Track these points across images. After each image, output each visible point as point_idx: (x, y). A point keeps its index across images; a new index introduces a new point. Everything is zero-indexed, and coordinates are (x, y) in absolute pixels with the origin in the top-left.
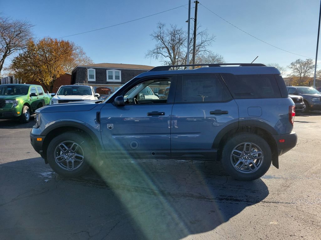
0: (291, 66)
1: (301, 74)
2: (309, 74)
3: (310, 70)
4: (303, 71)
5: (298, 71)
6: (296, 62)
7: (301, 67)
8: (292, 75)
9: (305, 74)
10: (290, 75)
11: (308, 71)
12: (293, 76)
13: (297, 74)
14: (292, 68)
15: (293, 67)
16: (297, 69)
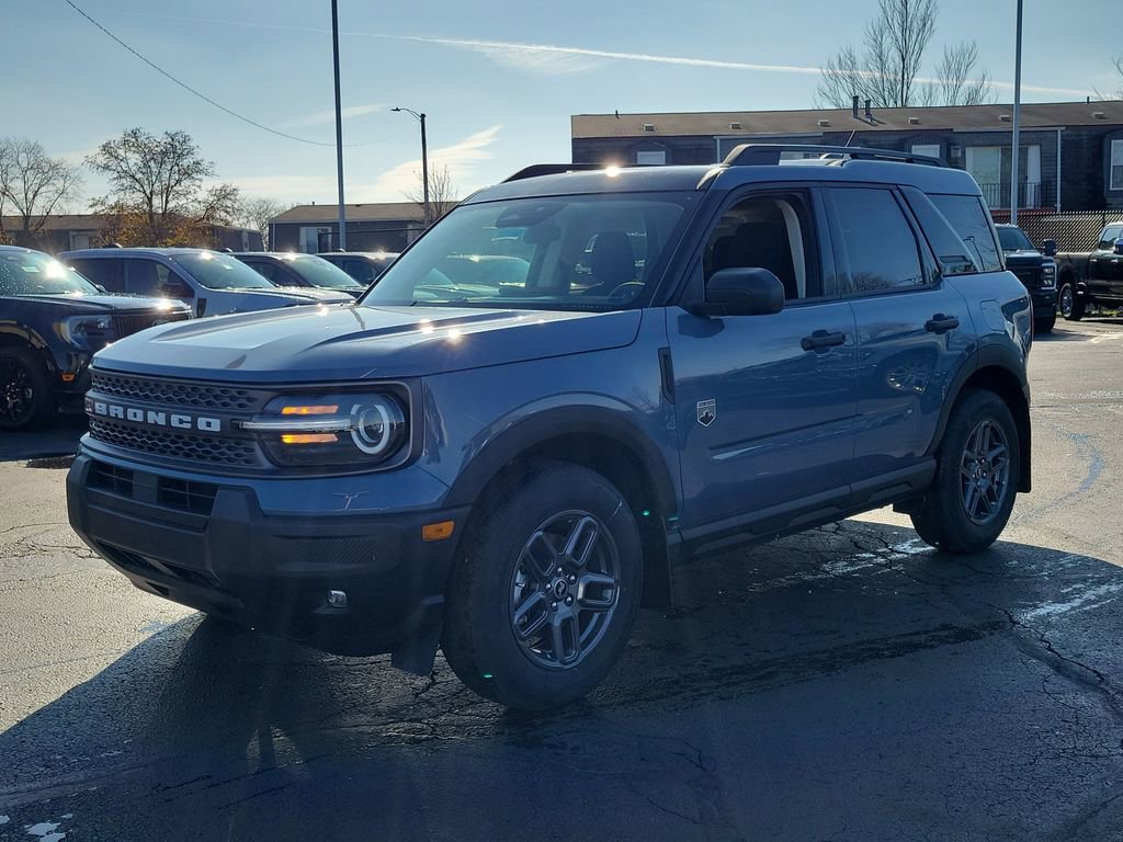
0: (102, 160)
1: (150, 200)
2: (183, 201)
3: (186, 183)
4: (157, 187)
5: (138, 186)
6: (125, 142)
7: (146, 165)
8: (112, 200)
9: (167, 202)
10: (103, 204)
11: (177, 188)
12: (119, 206)
13: (134, 199)
14: (106, 167)
15: (113, 163)
16: (133, 177)
